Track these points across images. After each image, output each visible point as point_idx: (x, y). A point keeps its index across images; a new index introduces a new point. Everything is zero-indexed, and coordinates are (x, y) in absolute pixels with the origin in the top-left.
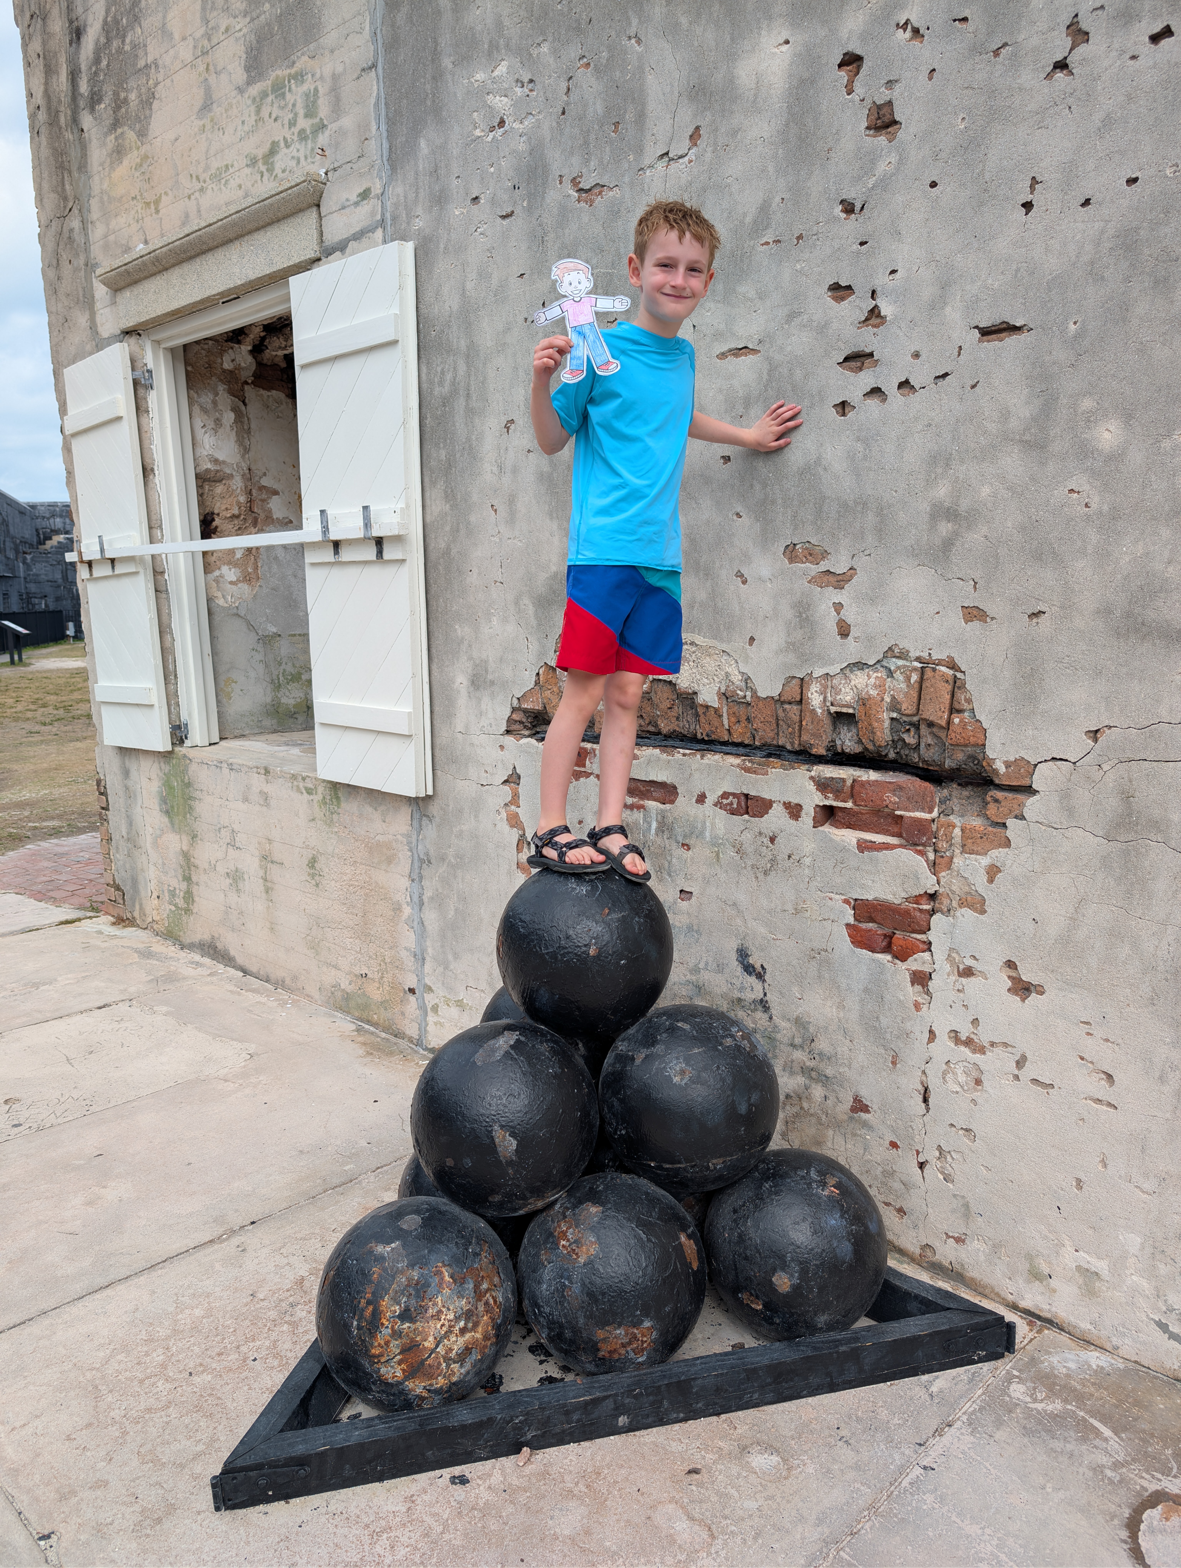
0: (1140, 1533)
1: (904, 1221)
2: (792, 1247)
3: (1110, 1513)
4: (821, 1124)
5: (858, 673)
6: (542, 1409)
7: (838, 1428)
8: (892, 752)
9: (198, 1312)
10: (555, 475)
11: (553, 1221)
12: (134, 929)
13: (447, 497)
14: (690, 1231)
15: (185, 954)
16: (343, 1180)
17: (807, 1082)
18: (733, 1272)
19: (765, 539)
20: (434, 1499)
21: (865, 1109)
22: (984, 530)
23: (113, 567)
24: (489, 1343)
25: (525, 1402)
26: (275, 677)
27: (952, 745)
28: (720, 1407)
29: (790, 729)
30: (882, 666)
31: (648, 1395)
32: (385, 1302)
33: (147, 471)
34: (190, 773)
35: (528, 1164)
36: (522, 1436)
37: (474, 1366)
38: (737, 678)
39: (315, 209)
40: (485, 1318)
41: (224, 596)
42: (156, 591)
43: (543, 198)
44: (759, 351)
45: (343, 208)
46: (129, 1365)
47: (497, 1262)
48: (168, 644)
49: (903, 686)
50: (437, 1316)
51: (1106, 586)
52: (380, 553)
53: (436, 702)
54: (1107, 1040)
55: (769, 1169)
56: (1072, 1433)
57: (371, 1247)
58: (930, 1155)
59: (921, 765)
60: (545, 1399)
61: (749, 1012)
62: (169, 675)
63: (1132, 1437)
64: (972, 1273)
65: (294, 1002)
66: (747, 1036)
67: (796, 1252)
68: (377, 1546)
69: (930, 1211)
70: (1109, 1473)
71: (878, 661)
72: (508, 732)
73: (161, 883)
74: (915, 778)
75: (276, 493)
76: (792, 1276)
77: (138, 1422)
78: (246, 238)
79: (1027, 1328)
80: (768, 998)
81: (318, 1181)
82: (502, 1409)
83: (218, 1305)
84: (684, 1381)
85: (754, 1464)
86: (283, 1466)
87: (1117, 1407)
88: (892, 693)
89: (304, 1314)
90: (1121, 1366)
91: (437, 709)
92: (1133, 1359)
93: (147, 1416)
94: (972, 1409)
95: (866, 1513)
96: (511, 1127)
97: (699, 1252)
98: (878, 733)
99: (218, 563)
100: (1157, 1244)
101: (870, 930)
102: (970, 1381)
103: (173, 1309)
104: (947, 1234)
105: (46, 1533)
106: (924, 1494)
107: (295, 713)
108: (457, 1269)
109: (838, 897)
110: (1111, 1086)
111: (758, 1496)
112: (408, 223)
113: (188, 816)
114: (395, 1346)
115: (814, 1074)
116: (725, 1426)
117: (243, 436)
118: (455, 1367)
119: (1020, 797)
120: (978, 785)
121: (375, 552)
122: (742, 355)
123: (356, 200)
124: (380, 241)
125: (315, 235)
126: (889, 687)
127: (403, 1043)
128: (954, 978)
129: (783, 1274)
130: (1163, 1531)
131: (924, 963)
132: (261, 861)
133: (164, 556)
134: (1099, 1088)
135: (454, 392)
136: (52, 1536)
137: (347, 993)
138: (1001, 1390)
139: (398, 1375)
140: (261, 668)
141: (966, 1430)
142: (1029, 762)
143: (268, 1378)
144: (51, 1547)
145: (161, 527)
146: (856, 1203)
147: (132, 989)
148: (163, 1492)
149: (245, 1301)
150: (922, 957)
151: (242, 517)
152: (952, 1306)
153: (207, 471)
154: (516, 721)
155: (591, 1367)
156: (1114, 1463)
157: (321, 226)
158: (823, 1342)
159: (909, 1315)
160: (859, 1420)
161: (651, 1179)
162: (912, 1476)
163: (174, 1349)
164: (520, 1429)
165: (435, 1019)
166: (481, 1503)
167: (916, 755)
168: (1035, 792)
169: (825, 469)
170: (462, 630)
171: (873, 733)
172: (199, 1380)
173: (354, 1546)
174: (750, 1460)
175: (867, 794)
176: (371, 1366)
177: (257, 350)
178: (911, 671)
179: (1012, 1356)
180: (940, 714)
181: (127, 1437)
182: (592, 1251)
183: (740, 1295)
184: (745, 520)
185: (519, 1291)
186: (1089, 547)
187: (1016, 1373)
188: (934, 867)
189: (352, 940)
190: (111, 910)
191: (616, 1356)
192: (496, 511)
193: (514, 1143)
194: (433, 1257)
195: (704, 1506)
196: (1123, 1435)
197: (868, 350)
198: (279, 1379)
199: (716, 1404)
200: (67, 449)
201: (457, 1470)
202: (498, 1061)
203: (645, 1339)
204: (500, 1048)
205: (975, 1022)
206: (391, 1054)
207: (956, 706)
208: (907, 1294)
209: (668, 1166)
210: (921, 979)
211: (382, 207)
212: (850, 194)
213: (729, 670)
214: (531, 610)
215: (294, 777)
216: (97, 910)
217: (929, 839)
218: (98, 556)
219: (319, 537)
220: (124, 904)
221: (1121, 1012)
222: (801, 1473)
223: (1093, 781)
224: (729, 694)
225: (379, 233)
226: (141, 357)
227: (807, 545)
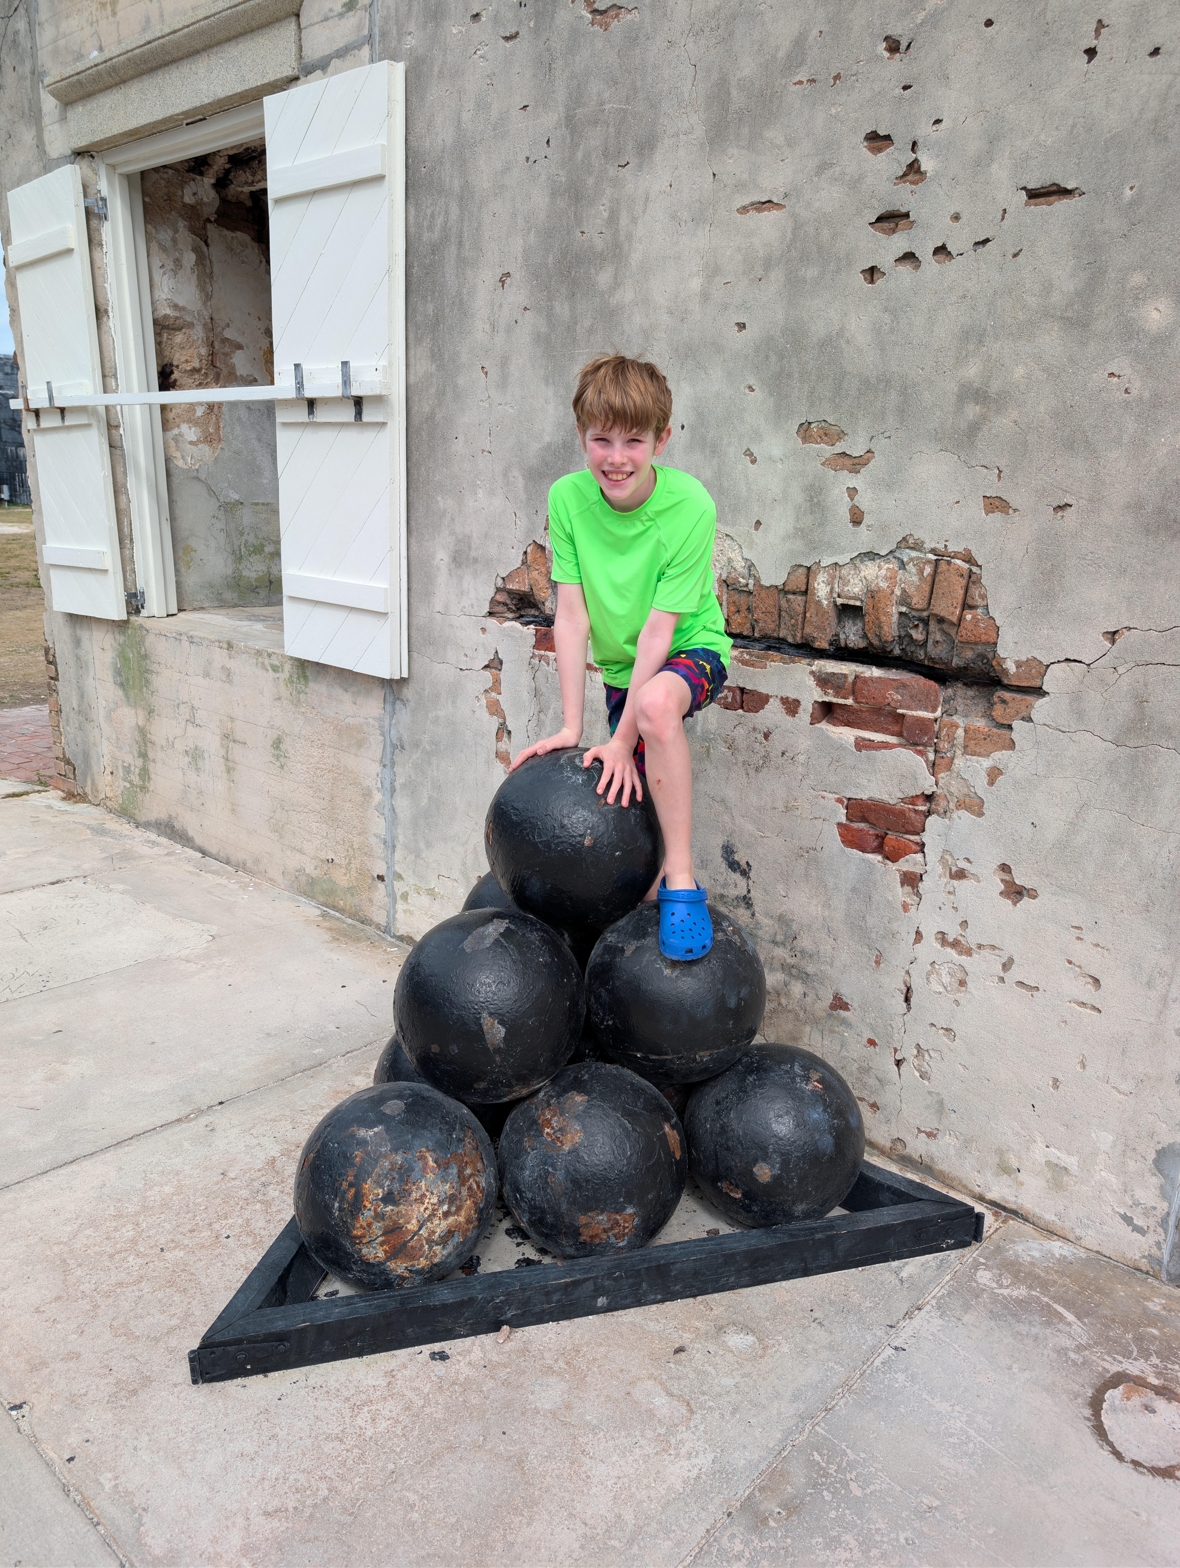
0: (1102, 1411)
1: (877, 1115)
2: (774, 1139)
3: (1074, 1393)
4: (798, 1020)
5: (869, 563)
6: (523, 1290)
7: (812, 1310)
8: (897, 648)
9: (167, 1189)
10: (553, 336)
11: (537, 1109)
12: (86, 805)
13: (433, 356)
14: (673, 1121)
15: (140, 833)
16: (312, 1063)
17: (787, 979)
18: (714, 1162)
19: (779, 414)
20: (415, 1374)
21: (845, 1006)
22: (1014, 414)
23: (63, 418)
24: (471, 1226)
25: (506, 1283)
26: (236, 548)
27: (961, 642)
28: (697, 1289)
29: (793, 621)
30: (895, 557)
31: (627, 1278)
32: (368, 1185)
33: (100, 313)
34: (147, 644)
35: (515, 1052)
36: (502, 1315)
37: (456, 1248)
38: (739, 565)
39: (294, 19)
40: (468, 1202)
41: (183, 457)
42: (111, 446)
43: (553, 18)
44: (784, 206)
45: (326, 19)
46: (98, 1239)
47: (480, 1148)
48: (123, 506)
49: (915, 579)
50: (421, 1200)
51: (1139, 479)
52: (359, 414)
53: (414, 579)
54: (1097, 945)
55: (752, 1063)
56: (1037, 1318)
57: (353, 1131)
58: (908, 1053)
59: (926, 663)
60: (526, 1281)
61: (731, 908)
62: (125, 539)
63: (1095, 1322)
64: (941, 1166)
65: (256, 885)
66: (737, 931)
67: (778, 1144)
68: (358, 1419)
69: (904, 1106)
70: (1073, 1355)
71: (891, 552)
72: (491, 614)
73: (114, 758)
74: (918, 676)
75: (240, 347)
76: (773, 1166)
77: (109, 1296)
78: (215, 49)
79: (993, 1218)
80: (751, 895)
81: (287, 1064)
82: (483, 1290)
83: (188, 1183)
84: (664, 1265)
85: (730, 1344)
86: (262, 1341)
87: (1080, 1294)
88: (903, 585)
89: (277, 1193)
90: (1084, 1256)
91: (414, 586)
92: (1095, 1249)
93: (118, 1290)
94: (940, 1294)
95: (840, 1390)
96: (500, 1015)
97: (681, 1141)
98: (886, 628)
99: (177, 420)
100: (1129, 1142)
101: (861, 830)
102: (939, 1267)
103: (141, 1186)
104: (918, 1129)
105: (18, 1403)
106: (896, 1373)
107: (256, 587)
108: (441, 1155)
109: (831, 795)
110: (1096, 990)
111: (734, 1373)
112: (399, 41)
113: (145, 689)
114: (377, 1228)
115: (794, 971)
116: (702, 1307)
117: (204, 281)
118: (437, 1248)
119: (1029, 698)
120: (985, 685)
121: (354, 413)
122: (765, 210)
123: (340, 10)
124: (367, 60)
125: (294, 49)
126: (900, 580)
127: (370, 930)
128: (945, 880)
129: (764, 1165)
130: (1125, 1410)
131: (915, 864)
132: (222, 739)
133: (118, 408)
134: (1085, 991)
135: (445, 238)
136: (24, 1406)
137: (312, 878)
138: (968, 1276)
139: (380, 1255)
140: (222, 537)
141: (936, 1313)
142: (1041, 662)
143: (242, 1255)
144: (23, 1416)
145: (115, 376)
146: (838, 1098)
147: (87, 866)
148: (137, 1364)
149: (215, 1179)
150: (914, 859)
151: (203, 371)
152: (923, 1197)
153: (166, 317)
154: (499, 603)
155: (571, 1251)
156: (1077, 1346)
157: (300, 39)
158: (799, 1229)
159: (881, 1205)
160: (831, 1303)
161: (635, 1070)
162: (884, 1356)
163: (144, 1225)
164: (500, 1308)
165: (405, 907)
166: (462, 1378)
167: (922, 653)
168: (1044, 694)
169: (848, 342)
170: (444, 502)
171: (880, 627)
172: (171, 1256)
173: (334, 1418)
174: (726, 1339)
175: (869, 691)
176: (353, 1246)
177: (221, 184)
178: (925, 563)
179: (979, 1244)
180: (952, 609)
181: (99, 1311)
182: (577, 1139)
183: (719, 1184)
184: (758, 394)
185: (501, 1175)
186: (1125, 436)
187: (982, 1260)
188: (933, 767)
189: (318, 824)
190: (61, 785)
191: (597, 1241)
192: (486, 373)
193: (503, 1031)
194: (417, 1142)
195: (683, 1383)
196: (1086, 1320)
197: (903, 210)
198: (255, 1257)
199: (694, 1286)
200: (11, 283)
201: (437, 1347)
202: (487, 948)
203: (627, 1225)
204: (489, 935)
205: (964, 924)
206: (358, 940)
207: (969, 601)
208: (880, 1185)
209: (654, 1057)
210: (911, 880)
211: (370, 21)
212: (897, 30)
213: (732, 556)
214: (520, 483)
215: (259, 653)
216: (45, 784)
217: (931, 739)
218: (46, 404)
219: (292, 394)
220: (75, 779)
221: (1114, 918)
222: (776, 1352)
223: (1107, 684)
224: (729, 581)
225: (366, 51)
226: (94, 182)
227: (823, 424)
